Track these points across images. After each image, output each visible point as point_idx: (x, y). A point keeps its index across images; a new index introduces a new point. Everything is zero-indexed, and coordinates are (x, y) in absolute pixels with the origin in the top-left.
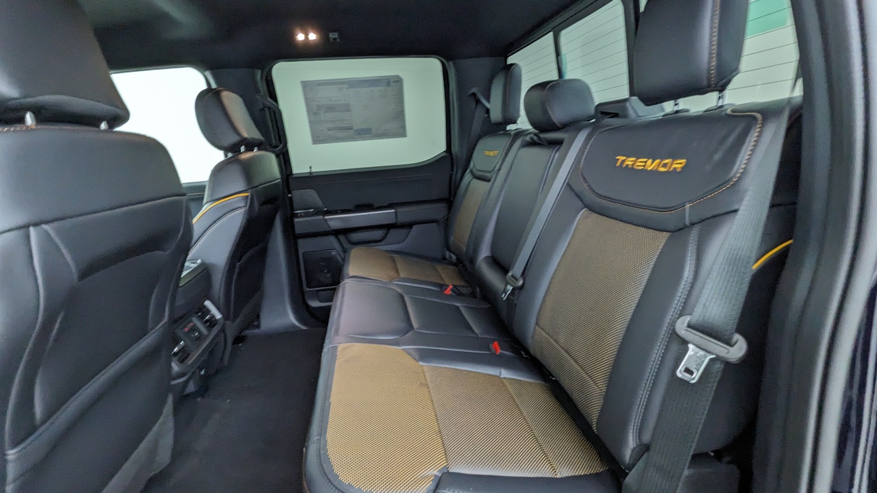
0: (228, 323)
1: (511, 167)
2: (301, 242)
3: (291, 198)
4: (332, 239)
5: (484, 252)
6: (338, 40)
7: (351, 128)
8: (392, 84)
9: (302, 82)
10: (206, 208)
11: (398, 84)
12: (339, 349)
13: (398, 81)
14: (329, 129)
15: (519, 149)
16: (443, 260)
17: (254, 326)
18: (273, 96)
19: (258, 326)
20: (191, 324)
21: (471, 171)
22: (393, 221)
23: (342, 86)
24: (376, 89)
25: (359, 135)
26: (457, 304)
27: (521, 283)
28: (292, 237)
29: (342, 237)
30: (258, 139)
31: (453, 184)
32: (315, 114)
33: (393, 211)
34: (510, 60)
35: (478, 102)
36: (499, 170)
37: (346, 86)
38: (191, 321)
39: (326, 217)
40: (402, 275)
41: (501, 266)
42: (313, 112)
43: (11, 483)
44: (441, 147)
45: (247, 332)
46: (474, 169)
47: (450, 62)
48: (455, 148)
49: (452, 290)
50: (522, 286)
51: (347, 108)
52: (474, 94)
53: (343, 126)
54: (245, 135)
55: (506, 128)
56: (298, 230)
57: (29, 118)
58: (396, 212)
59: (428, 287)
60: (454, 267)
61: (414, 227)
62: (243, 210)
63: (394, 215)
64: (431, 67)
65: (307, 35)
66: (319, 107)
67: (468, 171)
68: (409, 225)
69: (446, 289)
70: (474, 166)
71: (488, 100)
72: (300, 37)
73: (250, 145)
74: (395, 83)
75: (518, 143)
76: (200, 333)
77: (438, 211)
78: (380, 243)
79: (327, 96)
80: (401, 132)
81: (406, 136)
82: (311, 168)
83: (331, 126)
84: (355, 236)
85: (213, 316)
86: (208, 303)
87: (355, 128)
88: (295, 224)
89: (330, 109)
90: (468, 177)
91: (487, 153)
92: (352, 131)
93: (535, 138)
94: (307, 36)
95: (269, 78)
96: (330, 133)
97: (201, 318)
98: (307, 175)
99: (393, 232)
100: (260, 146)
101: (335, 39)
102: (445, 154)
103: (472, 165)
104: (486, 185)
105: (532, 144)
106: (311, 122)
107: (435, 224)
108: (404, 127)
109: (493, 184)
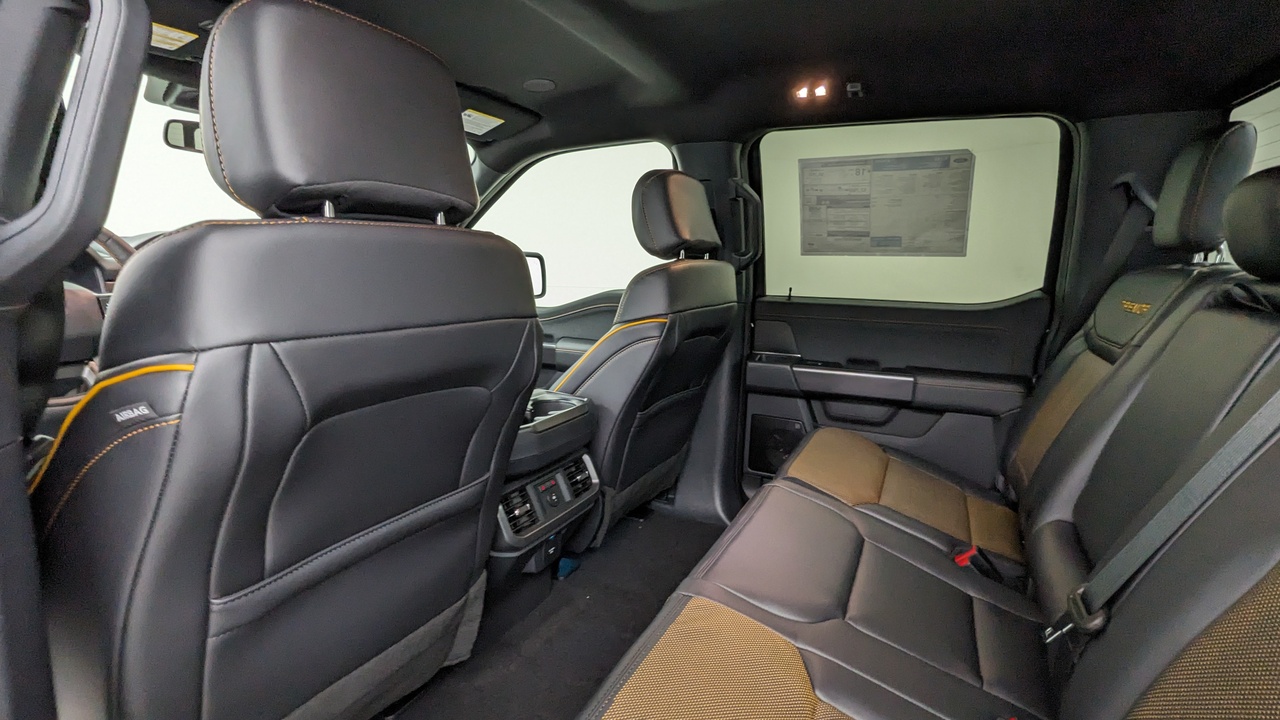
0: (610, 492)
1: (1166, 345)
2: (751, 397)
3: (753, 330)
4: (801, 403)
5: (1060, 508)
6: (861, 95)
7: (867, 235)
8: (953, 164)
9: (800, 161)
10: (614, 329)
11: (965, 164)
12: (691, 604)
13: (965, 160)
14: (830, 234)
15: (1194, 312)
16: (988, 491)
17: (667, 499)
18: (757, 184)
19: (672, 502)
20: (553, 482)
21: (1087, 336)
22: (906, 396)
23: (861, 167)
24: (921, 174)
25: (878, 246)
26: (972, 594)
27: (1097, 622)
28: (741, 389)
29: (816, 405)
30: (710, 243)
31: (1046, 348)
32: (811, 209)
33: (912, 379)
34: (1236, 115)
35: (1132, 198)
36: (1138, 346)
37: (869, 167)
38: (553, 478)
39: (795, 369)
40: (885, 500)
41: (1085, 553)
42: (812, 205)
43: (214, 636)
44: (1031, 280)
45: (657, 505)
46: (1093, 331)
47: (1079, 125)
48: (1064, 285)
49: (973, 560)
50: (1099, 633)
51: (865, 203)
52: (1127, 186)
53: (853, 230)
54: (687, 235)
55: (1192, 258)
56: (751, 380)
57: (328, 209)
58: (915, 384)
59: (926, 539)
60: (1007, 509)
61: (947, 414)
62: (654, 342)
63: (912, 386)
64: (1042, 134)
65: (811, 92)
66: (820, 200)
67: (1081, 332)
68: (939, 411)
69: (961, 552)
70: (1094, 326)
71: (1156, 194)
72: (803, 93)
73: (694, 251)
74: (963, 162)
75: (1199, 295)
76: (560, 496)
77: (1004, 396)
78: (877, 429)
79: (833, 183)
80: (958, 248)
81: (965, 255)
82: (791, 289)
83: (833, 228)
84: (837, 408)
85: (589, 477)
86: (586, 458)
87: (872, 235)
88: (748, 369)
89: (835, 202)
90: (1077, 344)
91: (1127, 305)
92: (869, 239)
93: (1238, 292)
94: (813, 91)
95: (754, 154)
96: (831, 239)
97: (570, 477)
98: (784, 300)
99: (905, 415)
100: (715, 253)
101: (855, 94)
102: (1038, 295)
103: (1091, 322)
104: (1102, 368)
105: (1228, 303)
106: (804, 221)
107: (990, 418)
108: (963, 239)
109: (1117, 370)
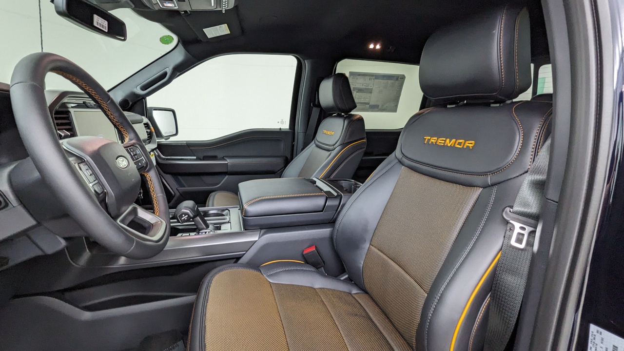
7: (368, 104)
8: (399, 79)
9: (350, 72)
11: (402, 80)
13: (403, 78)
23: (371, 77)
24: (390, 82)
51: (370, 91)
53: (364, 102)
72: (372, 46)
80: (394, 109)
81: (396, 112)
94: (375, 46)
108: (397, 106)
